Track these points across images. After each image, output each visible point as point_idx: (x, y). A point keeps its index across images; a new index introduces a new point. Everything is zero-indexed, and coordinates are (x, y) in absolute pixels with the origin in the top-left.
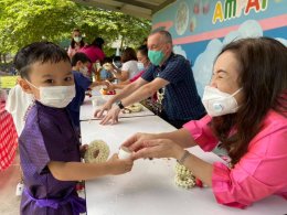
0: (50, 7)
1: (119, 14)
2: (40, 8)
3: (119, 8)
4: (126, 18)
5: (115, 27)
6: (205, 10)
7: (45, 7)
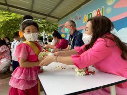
0: (13, 18)
1: (44, 21)
2: (9, 18)
3: (44, 19)
4: (47, 23)
5: (43, 27)
6: (80, 18)
7: (11, 18)
